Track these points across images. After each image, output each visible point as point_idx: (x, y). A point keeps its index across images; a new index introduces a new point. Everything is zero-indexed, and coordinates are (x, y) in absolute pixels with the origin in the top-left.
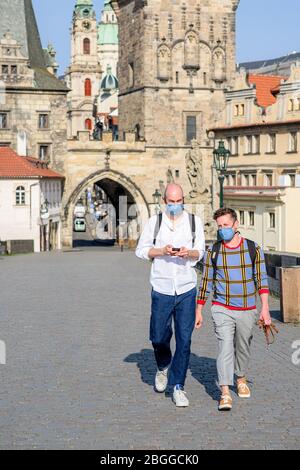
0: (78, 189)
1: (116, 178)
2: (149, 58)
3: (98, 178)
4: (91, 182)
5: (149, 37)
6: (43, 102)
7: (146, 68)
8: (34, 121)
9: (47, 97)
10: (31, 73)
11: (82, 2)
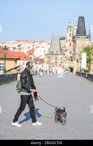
0: (66, 68)
1: (71, 67)
2: (77, 50)
3: (69, 67)
4: (68, 68)
5: (77, 47)
6: (62, 56)
7: (76, 51)
8: (60, 59)
9: (62, 55)
10: (60, 52)
11: (69, 25)
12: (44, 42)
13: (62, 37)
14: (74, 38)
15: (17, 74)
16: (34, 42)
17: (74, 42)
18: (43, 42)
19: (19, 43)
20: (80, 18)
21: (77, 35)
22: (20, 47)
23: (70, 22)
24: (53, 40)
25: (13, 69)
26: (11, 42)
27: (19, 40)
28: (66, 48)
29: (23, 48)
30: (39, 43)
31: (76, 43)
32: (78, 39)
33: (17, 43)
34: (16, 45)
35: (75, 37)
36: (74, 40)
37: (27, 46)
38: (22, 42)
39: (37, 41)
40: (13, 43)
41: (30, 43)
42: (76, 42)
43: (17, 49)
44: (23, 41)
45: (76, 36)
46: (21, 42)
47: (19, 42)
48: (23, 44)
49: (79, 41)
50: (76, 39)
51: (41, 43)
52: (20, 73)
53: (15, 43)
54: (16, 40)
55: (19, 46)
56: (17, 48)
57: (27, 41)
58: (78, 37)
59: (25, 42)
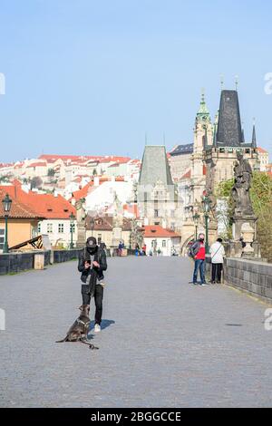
0: (186, 241)
5: (218, 177)
8: (169, 214)
11: (201, 111)
12: (129, 163)
13: (182, 146)
14: (208, 151)
15: (33, 255)
16: (98, 162)
17: (210, 165)
18: (124, 160)
19: (51, 166)
20: (225, 93)
21: (218, 145)
22: (55, 179)
23: (203, 103)
24: (148, 159)
25: (25, 244)
26: (27, 163)
27: (52, 157)
28: (192, 180)
29: (64, 179)
30: (112, 163)
31: (215, 167)
32: (221, 155)
33: (44, 165)
34: (42, 172)
35: (211, 150)
36: (209, 157)
37: (76, 174)
38: (60, 161)
39: (107, 157)
40: (34, 166)
41: (85, 163)
42: (213, 165)
43: (46, 184)
44: (64, 158)
45: (213, 146)
46: (56, 163)
47: (50, 161)
48: (63, 168)
49: (224, 161)
50: (215, 154)
51: (117, 165)
52: (41, 253)
53: (40, 164)
54: (42, 157)
55: (51, 173)
56: (45, 179)
57: (76, 160)
58: (221, 151)
59: (69, 161)
